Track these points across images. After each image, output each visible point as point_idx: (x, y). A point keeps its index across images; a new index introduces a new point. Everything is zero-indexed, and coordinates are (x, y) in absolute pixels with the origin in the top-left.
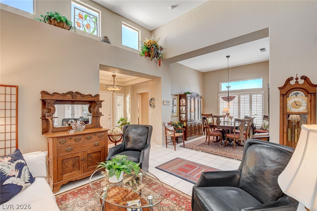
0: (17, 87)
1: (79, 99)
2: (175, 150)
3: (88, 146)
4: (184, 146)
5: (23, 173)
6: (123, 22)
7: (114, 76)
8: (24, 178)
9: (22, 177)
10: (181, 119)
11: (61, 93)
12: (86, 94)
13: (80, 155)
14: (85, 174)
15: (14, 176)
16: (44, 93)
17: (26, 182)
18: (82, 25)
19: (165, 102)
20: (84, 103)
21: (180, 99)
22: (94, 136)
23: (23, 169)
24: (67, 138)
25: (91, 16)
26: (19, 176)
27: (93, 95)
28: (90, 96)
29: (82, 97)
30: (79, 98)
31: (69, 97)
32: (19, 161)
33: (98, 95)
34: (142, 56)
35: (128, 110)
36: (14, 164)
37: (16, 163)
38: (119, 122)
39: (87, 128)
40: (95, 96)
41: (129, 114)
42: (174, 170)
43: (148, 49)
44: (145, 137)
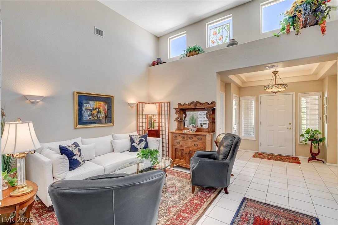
0: (170, 103)
1: (199, 107)
3: (190, 145)
5: (141, 144)
6: (261, 4)
8: (141, 146)
9: (140, 145)
11: (187, 103)
12: (203, 103)
13: (184, 149)
14: (187, 165)
15: (137, 143)
16: (179, 104)
17: (141, 148)
18: (215, 41)
20: (202, 110)
22: (194, 137)
23: (142, 142)
24: (177, 135)
25: (224, 27)
26: (138, 144)
27: (209, 103)
28: (207, 104)
29: (201, 105)
30: (198, 106)
31: (192, 106)
32: (142, 138)
33: (214, 102)
34: (278, 36)
35: (325, 117)
36: (139, 139)
37: (141, 138)
38: (302, 135)
39: (204, 132)
40: (211, 104)
41: (326, 125)
42: (252, 214)
43: (291, 19)
44: (228, 150)
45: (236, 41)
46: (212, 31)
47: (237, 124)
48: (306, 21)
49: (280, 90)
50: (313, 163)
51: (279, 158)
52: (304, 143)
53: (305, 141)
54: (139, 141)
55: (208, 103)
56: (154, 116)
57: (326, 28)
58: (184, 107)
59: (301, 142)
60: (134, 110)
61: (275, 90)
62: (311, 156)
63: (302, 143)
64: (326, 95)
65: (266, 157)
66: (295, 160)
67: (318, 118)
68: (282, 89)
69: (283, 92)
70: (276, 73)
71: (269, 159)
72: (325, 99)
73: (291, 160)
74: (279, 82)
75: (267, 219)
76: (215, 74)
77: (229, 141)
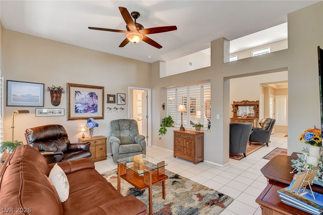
11: (240, 102)
12: (251, 101)
16: (234, 102)
20: (250, 105)
22: (246, 120)
24: (235, 120)
28: (253, 102)
29: (249, 103)
30: (247, 103)
31: (243, 103)
33: (258, 101)
39: (251, 118)
40: (256, 102)
42: (281, 151)
44: (268, 125)
47: (273, 115)
58: (238, 104)
76: (259, 85)
77: (269, 122)
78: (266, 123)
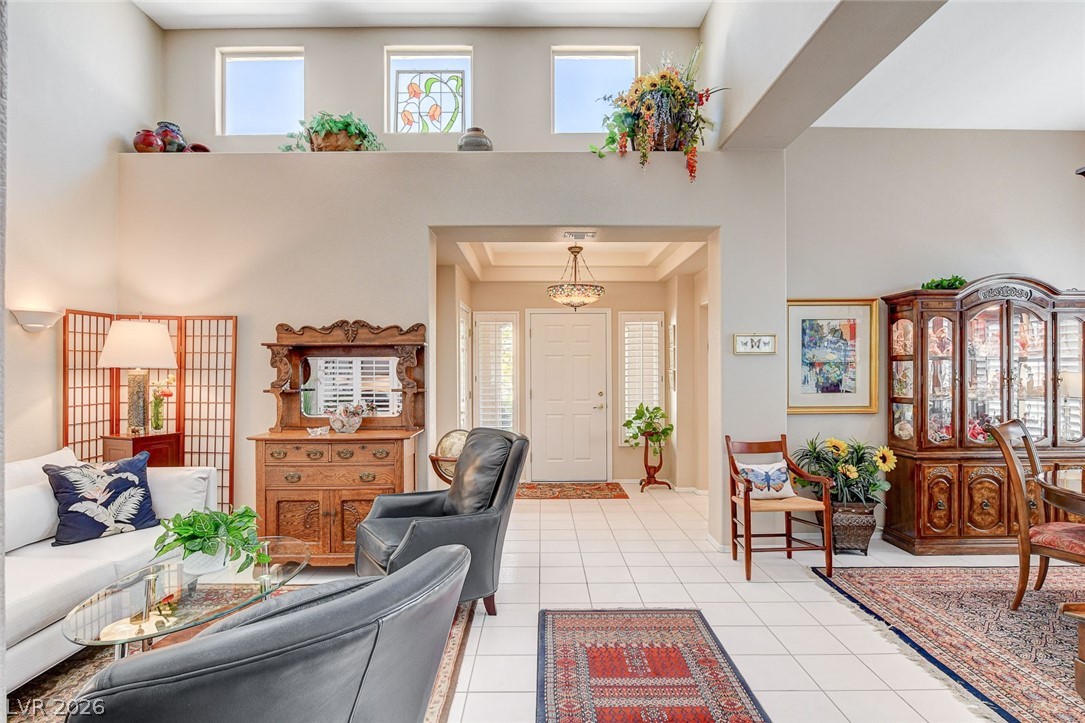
0: (235, 319)
1: (364, 340)
2: (748, 578)
3: (343, 479)
4: (830, 575)
5: (120, 499)
6: (554, 48)
7: (575, 251)
8: (118, 511)
9: (113, 507)
10: (897, 427)
11: (318, 326)
12: (383, 326)
13: (319, 497)
14: (332, 556)
15: (95, 500)
16: (283, 329)
17: (119, 519)
18: (416, 117)
19: (739, 340)
20: (378, 351)
21: (893, 317)
22: (361, 451)
23: (126, 494)
24: (288, 446)
25: (445, 77)
26: (106, 504)
27: (405, 329)
28: (395, 331)
29: (372, 336)
30: (364, 338)
31: (338, 338)
32: (123, 475)
33: (422, 325)
34: (601, 156)
35: (671, 376)
36: (109, 479)
37: (116, 476)
38: (628, 424)
39: (384, 428)
40: (409, 331)
41: (674, 395)
42: (578, 645)
43: (629, 120)
44: (491, 478)
45: (485, 137)
46: (405, 80)
48: (661, 134)
49: (587, 300)
50: (653, 492)
51: (579, 492)
52: (633, 442)
53: (635, 437)
54: (110, 487)
55: (401, 330)
56: (163, 374)
57: (696, 165)
58: (306, 340)
59: (626, 441)
60: (44, 346)
61: (576, 299)
62: (645, 476)
63: (627, 445)
64: (674, 322)
65: (550, 494)
66: (614, 491)
67: (656, 379)
68: (592, 299)
69: (593, 305)
70: (578, 252)
71: (557, 497)
72: (672, 332)
73: (607, 492)
74: (584, 277)
75: (612, 645)
76: (426, 232)
77: (492, 452)
78: (478, 462)
